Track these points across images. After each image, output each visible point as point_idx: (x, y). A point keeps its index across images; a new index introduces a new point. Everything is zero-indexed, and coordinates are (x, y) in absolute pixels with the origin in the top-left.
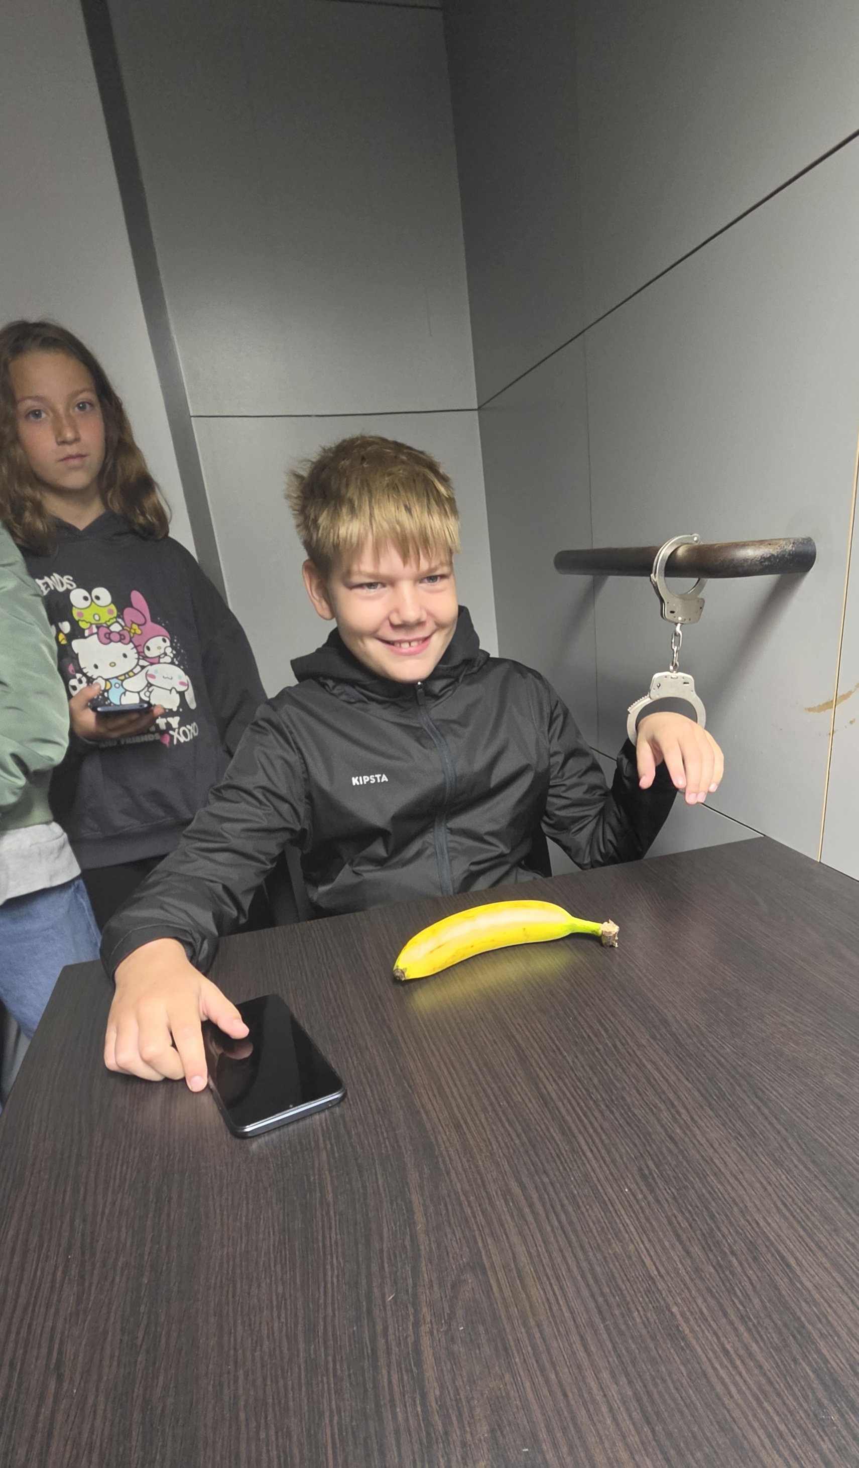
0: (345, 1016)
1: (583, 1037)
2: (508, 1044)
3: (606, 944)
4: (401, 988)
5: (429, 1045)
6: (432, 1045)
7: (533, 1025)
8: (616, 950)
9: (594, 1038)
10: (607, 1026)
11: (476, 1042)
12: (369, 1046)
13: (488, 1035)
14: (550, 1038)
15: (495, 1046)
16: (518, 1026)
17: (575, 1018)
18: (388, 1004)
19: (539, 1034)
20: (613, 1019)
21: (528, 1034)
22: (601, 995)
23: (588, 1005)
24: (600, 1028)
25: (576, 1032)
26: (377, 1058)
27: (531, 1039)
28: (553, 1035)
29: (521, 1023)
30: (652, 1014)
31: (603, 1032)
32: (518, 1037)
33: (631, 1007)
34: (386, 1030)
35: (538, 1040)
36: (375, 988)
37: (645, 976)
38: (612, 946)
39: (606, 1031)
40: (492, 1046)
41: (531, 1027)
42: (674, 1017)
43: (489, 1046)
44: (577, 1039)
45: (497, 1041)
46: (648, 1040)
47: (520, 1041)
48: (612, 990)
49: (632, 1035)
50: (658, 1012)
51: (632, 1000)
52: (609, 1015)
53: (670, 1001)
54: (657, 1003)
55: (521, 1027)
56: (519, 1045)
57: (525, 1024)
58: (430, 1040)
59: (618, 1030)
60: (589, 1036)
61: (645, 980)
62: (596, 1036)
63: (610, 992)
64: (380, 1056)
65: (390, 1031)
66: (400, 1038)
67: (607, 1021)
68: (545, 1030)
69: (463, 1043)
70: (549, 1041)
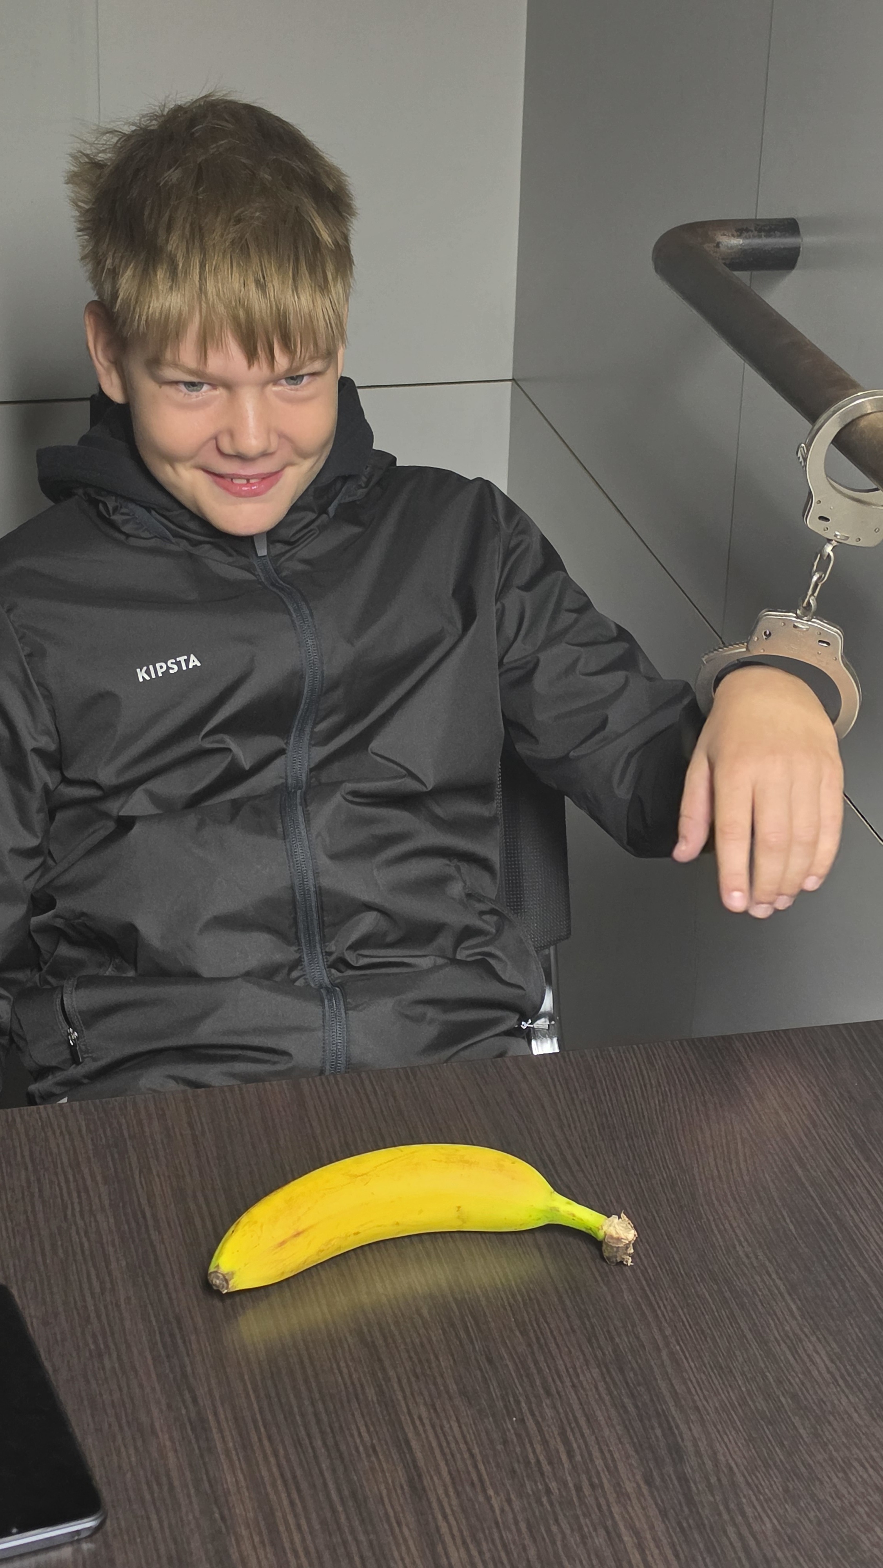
0: (114, 1355)
1: (528, 1463)
2: (396, 1456)
3: (608, 1260)
4: (220, 1305)
5: (260, 1440)
6: (266, 1443)
7: (445, 1422)
8: (628, 1273)
9: (546, 1468)
10: (575, 1446)
11: (343, 1448)
12: (157, 1425)
13: (365, 1435)
14: (472, 1456)
15: (373, 1459)
16: (418, 1422)
17: (522, 1421)
18: (194, 1340)
19: (453, 1445)
20: (587, 1432)
21: (434, 1444)
22: (578, 1376)
23: (548, 1393)
24: (562, 1449)
25: (518, 1450)
26: (171, 1453)
27: (437, 1452)
28: (476, 1451)
29: (425, 1415)
30: (658, 1432)
31: (564, 1457)
32: (414, 1444)
33: (626, 1411)
34: (187, 1396)
35: (449, 1457)
36: (170, 1300)
37: (667, 1345)
38: (622, 1264)
39: (570, 1454)
40: (368, 1456)
41: (442, 1427)
42: (696, 1445)
43: (363, 1455)
44: (516, 1466)
45: (378, 1449)
46: (639, 1486)
47: (419, 1455)
48: (599, 1366)
49: (613, 1471)
50: (670, 1428)
51: (632, 1396)
52: (582, 1421)
53: (697, 1408)
54: (673, 1409)
55: (423, 1425)
56: (414, 1461)
57: (431, 1420)
58: (262, 1430)
59: (590, 1454)
60: (538, 1462)
62: (550, 1463)
63: (595, 1372)
64: (175, 1450)
65: (195, 1400)
66: (211, 1418)
67: (578, 1435)
68: (464, 1437)
69: (319, 1443)
70: (469, 1462)
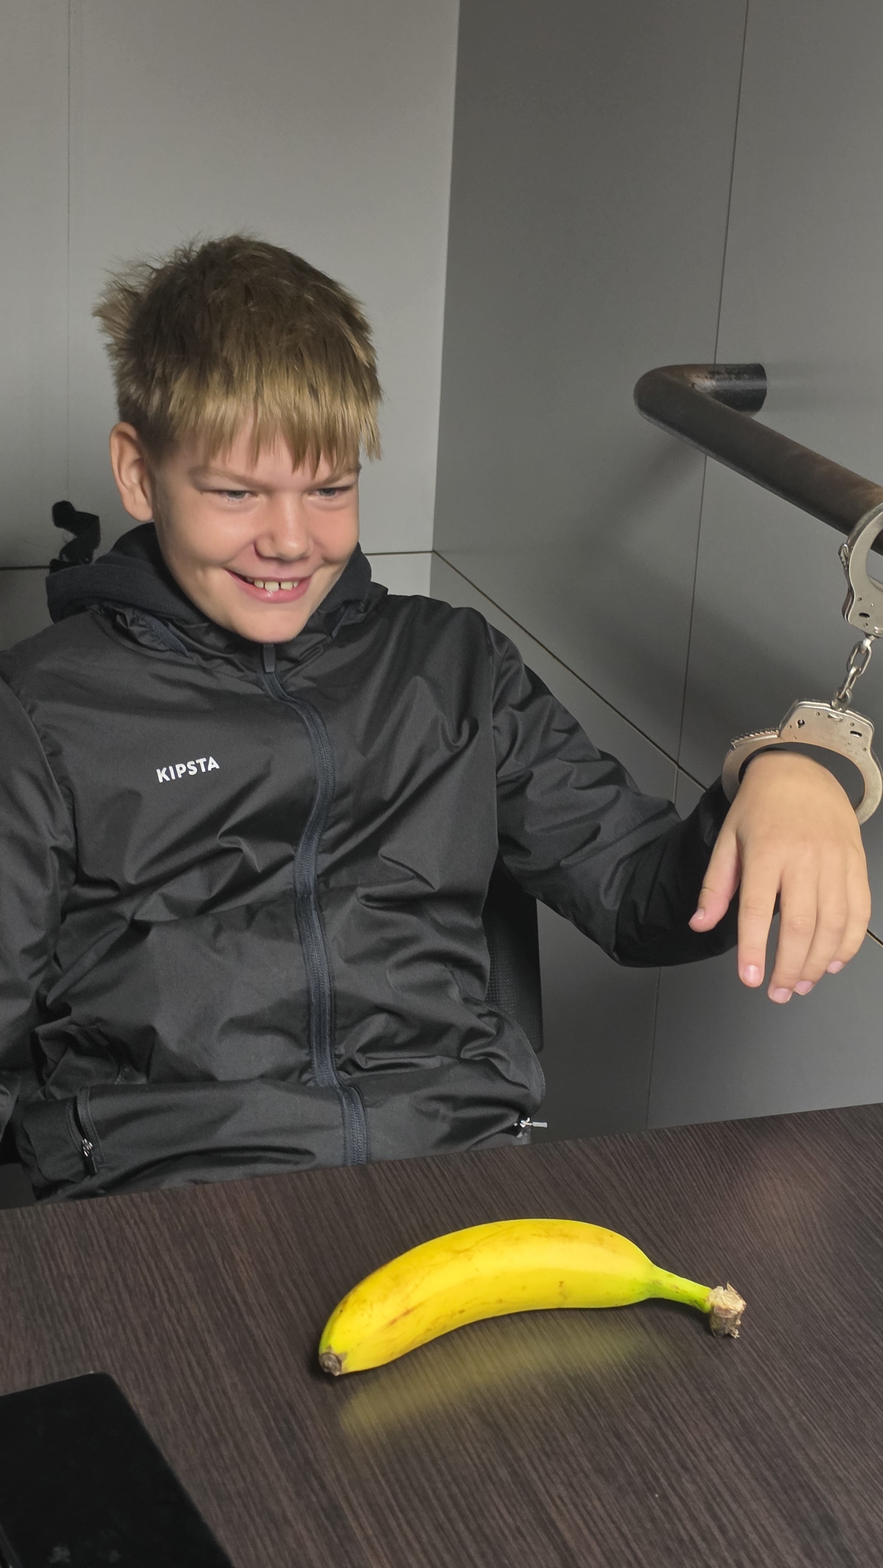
0: (231, 1443)
1: (681, 1541)
2: (545, 1540)
3: (716, 1331)
4: (328, 1388)
5: (399, 1526)
6: (406, 1528)
7: (586, 1501)
8: (736, 1345)
9: (702, 1545)
10: (724, 1520)
11: (487, 1531)
12: (289, 1515)
13: (507, 1516)
14: (623, 1535)
15: (521, 1540)
16: (559, 1502)
17: (664, 1497)
18: (309, 1423)
19: (600, 1524)
20: (734, 1506)
21: (581, 1523)
22: (711, 1449)
23: (686, 1469)
24: (712, 1524)
25: (667, 1526)
26: (309, 1544)
27: (585, 1532)
28: (625, 1528)
29: (564, 1494)
30: (806, 1504)
31: (717, 1533)
32: (561, 1525)
33: (769, 1484)
34: (315, 1483)
35: (599, 1537)
36: (278, 1384)
37: (793, 1415)
38: (729, 1336)
39: (723, 1530)
40: (515, 1538)
41: (585, 1506)
42: (847, 1515)
43: (511, 1539)
44: (669, 1543)
45: (523, 1530)
46: (800, 1560)
47: (567, 1536)
48: (730, 1440)
49: (770, 1545)
50: (818, 1500)
51: (771, 1468)
52: (727, 1497)
53: (839, 1479)
54: (815, 1480)
55: (565, 1505)
56: (564, 1543)
57: (571, 1499)
58: (400, 1515)
59: (743, 1530)
60: (691, 1538)
61: (792, 1424)
62: (704, 1539)
63: (728, 1445)
64: (313, 1540)
65: (323, 1487)
66: (344, 1505)
67: (726, 1510)
68: (609, 1515)
69: (461, 1527)
70: (620, 1541)
